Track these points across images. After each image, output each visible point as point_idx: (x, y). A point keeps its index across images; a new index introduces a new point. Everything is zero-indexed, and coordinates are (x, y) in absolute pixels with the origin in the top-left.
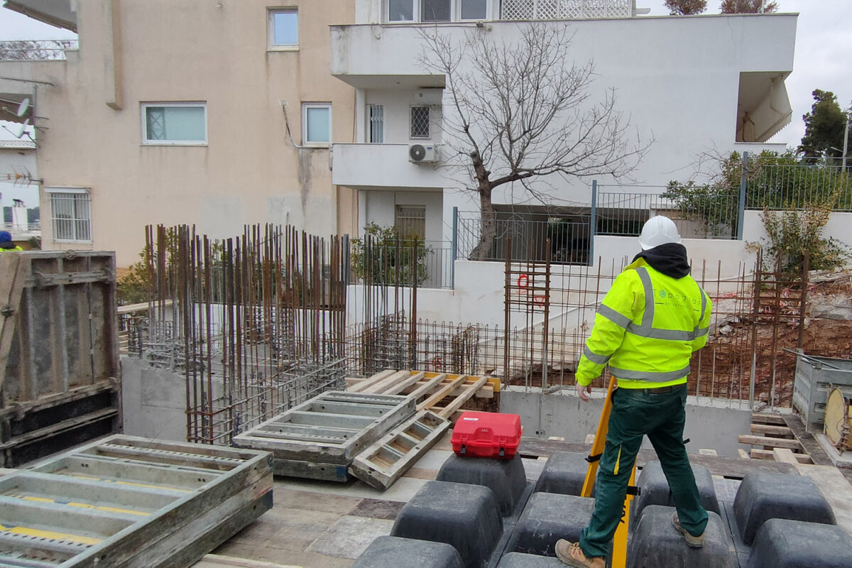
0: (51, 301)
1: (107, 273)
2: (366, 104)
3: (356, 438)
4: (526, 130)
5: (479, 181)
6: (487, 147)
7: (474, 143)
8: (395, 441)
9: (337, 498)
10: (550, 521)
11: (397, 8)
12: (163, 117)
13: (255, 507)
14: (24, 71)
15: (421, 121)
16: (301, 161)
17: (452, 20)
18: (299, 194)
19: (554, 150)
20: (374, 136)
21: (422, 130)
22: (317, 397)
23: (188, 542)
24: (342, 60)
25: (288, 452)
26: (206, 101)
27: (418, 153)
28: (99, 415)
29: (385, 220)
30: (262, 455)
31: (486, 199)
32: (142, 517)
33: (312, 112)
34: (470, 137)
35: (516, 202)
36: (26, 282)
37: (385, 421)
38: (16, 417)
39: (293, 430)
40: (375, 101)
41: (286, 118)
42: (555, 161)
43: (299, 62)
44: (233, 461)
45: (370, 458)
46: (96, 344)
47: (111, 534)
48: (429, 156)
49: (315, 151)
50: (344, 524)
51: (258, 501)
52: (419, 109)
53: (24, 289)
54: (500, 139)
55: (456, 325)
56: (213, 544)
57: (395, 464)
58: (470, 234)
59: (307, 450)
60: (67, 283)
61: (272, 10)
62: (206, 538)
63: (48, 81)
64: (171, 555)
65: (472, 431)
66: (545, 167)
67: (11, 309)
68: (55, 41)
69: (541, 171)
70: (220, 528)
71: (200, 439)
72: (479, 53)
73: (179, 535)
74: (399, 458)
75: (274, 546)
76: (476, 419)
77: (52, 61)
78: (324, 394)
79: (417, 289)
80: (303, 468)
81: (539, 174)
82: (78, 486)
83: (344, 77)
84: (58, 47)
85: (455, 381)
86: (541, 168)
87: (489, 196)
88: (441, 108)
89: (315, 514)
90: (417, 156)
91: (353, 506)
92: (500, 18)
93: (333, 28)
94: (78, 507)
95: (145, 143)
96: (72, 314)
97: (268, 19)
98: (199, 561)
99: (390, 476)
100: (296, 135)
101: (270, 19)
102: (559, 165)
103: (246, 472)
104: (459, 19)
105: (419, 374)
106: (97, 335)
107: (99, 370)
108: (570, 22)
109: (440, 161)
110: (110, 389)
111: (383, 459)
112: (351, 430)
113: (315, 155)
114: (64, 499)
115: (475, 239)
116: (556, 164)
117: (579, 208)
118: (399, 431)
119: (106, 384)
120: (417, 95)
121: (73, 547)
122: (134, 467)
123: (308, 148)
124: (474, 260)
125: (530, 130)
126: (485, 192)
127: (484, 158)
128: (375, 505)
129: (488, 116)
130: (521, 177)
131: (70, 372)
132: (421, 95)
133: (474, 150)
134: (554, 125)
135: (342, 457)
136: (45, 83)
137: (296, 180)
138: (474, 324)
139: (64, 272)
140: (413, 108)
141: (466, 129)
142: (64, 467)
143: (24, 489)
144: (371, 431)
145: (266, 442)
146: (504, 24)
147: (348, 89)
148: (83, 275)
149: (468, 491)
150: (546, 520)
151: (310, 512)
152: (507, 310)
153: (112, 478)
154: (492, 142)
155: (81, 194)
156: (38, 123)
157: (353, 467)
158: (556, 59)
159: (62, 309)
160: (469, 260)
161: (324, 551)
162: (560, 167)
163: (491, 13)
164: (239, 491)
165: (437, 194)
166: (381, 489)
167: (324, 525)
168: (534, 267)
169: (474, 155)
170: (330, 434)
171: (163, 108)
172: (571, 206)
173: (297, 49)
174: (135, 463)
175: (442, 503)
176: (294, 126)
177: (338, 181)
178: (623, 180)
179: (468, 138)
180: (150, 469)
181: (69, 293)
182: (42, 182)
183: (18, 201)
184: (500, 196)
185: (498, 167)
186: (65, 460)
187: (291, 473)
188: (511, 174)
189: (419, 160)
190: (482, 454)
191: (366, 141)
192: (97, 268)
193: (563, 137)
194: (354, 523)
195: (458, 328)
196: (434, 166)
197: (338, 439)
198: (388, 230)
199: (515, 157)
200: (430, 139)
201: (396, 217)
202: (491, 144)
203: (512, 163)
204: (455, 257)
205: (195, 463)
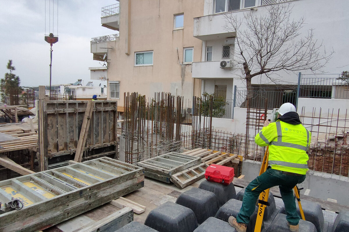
0: (100, 115)
1: (115, 108)
2: (206, 46)
3: (175, 168)
4: (269, 51)
5: (246, 75)
6: (250, 60)
7: (245, 59)
8: (190, 172)
9: (166, 188)
10: (232, 210)
11: (219, 8)
12: (143, 57)
13: (138, 185)
14: (105, 45)
15: (227, 52)
16: (182, 69)
17: (241, 9)
18: (181, 82)
19: (281, 59)
20: (208, 58)
21: (227, 55)
22: (167, 154)
23: (115, 191)
24: (197, 30)
25: (152, 170)
26: (153, 50)
27: (223, 64)
28: (111, 153)
29: (211, 91)
30: (141, 168)
31: (248, 82)
32: (102, 180)
33: (187, 51)
34: (243, 56)
35: (262, 83)
36: (94, 110)
37: (187, 164)
38: (89, 150)
39: (156, 163)
40: (209, 45)
41: (178, 54)
42: (282, 65)
43: (183, 33)
44: (132, 169)
45: (178, 176)
46: (111, 130)
47: (93, 183)
48: (228, 65)
49: (187, 65)
50: (165, 197)
51: (139, 183)
52: (226, 46)
53: (93, 112)
54: (257, 56)
55: (233, 134)
56: (123, 194)
57: (187, 180)
58: (241, 97)
59: (158, 170)
60: (104, 110)
61: (175, 15)
62: (121, 192)
63: (111, 48)
64: (110, 194)
65: (213, 171)
66: (277, 68)
67: (89, 117)
68: (113, 35)
69: (275, 69)
70: (125, 189)
71: (128, 162)
72: (249, 21)
73: (113, 188)
74: (189, 178)
75: (141, 199)
76: (215, 167)
77: (112, 41)
78: (170, 153)
79: (212, 118)
80: (157, 176)
81: (273, 71)
82: (91, 169)
83: (198, 37)
84: (114, 37)
85: (224, 155)
86: (275, 68)
87: (250, 81)
88: (234, 45)
89: (157, 192)
90: (223, 65)
91: (170, 192)
92: (261, 5)
93: (195, 19)
94: (90, 175)
95: (135, 66)
96: (105, 120)
97: (174, 19)
98: (118, 198)
99: (183, 184)
100: (181, 60)
101: (175, 18)
102: (284, 66)
103: (135, 172)
104: (244, 8)
105: (210, 151)
106: (112, 127)
107: (111, 138)
108: (291, 2)
109: (232, 67)
110: (114, 145)
111: (184, 178)
112: (173, 166)
113: (187, 67)
114: (88, 172)
115: (243, 99)
116: (282, 66)
117: (293, 85)
118: (191, 169)
119: (113, 143)
120: (225, 41)
121: (84, 185)
122: (106, 166)
123: (185, 65)
124: (243, 107)
125: (270, 52)
126: (248, 79)
127: (249, 65)
128: (177, 193)
129: (253, 47)
130: (265, 72)
131: (104, 138)
132: (227, 41)
133: (245, 62)
134: (282, 49)
135: (168, 174)
136: (110, 48)
137: (180, 76)
138: (240, 133)
139: (103, 107)
140: (224, 46)
141: (242, 53)
142: (90, 164)
143: (80, 168)
144: (180, 167)
145: (146, 165)
146: (263, 7)
147: (200, 41)
148: (108, 108)
149: (205, 193)
150: (231, 209)
151: (156, 191)
152: (247, 128)
153: (101, 169)
154: (252, 58)
155: (117, 83)
156: (108, 61)
157: (172, 178)
158: (284, 19)
159: (102, 118)
160: (240, 107)
161: (156, 204)
162: (284, 67)
163: (258, 3)
164: (132, 179)
165: (231, 80)
166: (180, 188)
167: (159, 196)
168: (260, 110)
169: (244, 64)
170: (167, 166)
171: (143, 53)
172: (289, 84)
173: (183, 28)
174: (107, 165)
175: (194, 195)
176: (180, 56)
177: (194, 76)
178: (317, 72)
179: (242, 57)
180: (110, 168)
181: (104, 114)
182: (108, 80)
183: (105, 86)
184: (255, 81)
185: (255, 68)
186: (91, 161)
187: (153, 177)
188: (260, 71)
189: (224, 67)
190: (216, 181)
191: (205, 60)
192: (112, 106)
193: (286, 54)
194: (168, 197)
195: (233, 135)
196: (230, 69)
197: (168, 168)
198: (211, 95)
199: (263, 64)
200: (230, 58)
201: (215, 90)
202: (252, 59)
203: (261, 66)
204: (234, 106)
205: (123, 168)
